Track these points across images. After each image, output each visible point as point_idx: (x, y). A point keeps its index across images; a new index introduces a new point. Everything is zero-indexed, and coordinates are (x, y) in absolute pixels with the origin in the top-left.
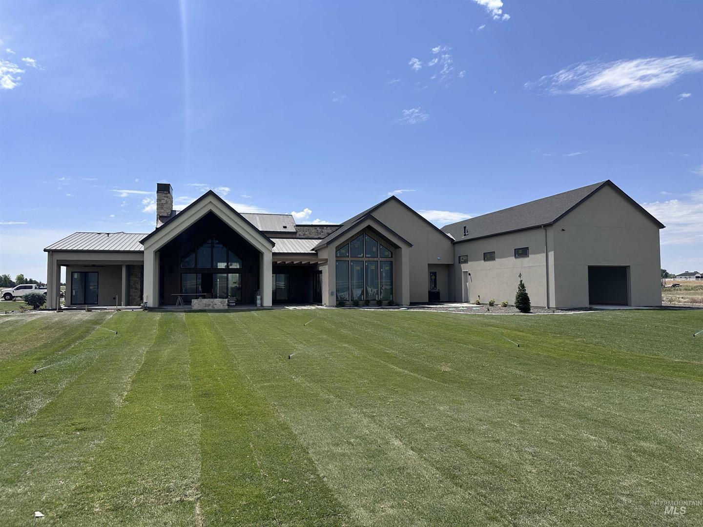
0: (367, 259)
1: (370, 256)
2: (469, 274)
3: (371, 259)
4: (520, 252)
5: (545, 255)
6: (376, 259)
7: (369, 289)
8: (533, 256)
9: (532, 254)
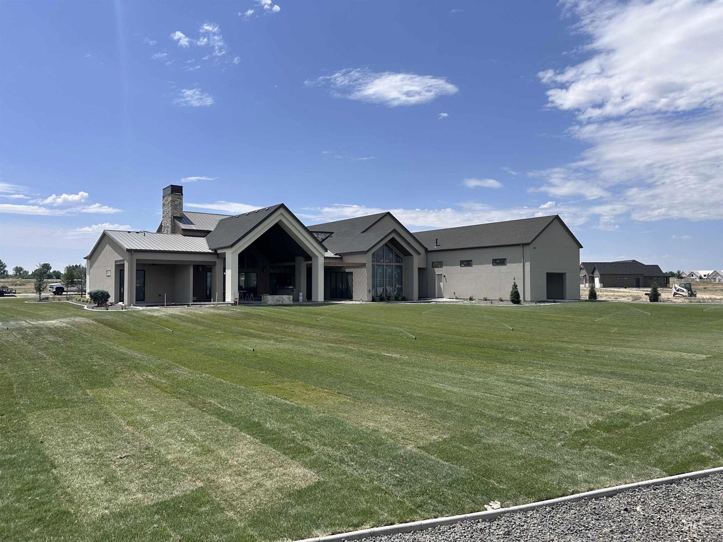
0: (386, 264)
1: (388, 261)
2: (444, 276)
3: (389, 264)
4: (498, 261)
5: (522, 264)
6: (392, 264)
7: (388, 288)
8: (510, 264)
9: (509, 263)
